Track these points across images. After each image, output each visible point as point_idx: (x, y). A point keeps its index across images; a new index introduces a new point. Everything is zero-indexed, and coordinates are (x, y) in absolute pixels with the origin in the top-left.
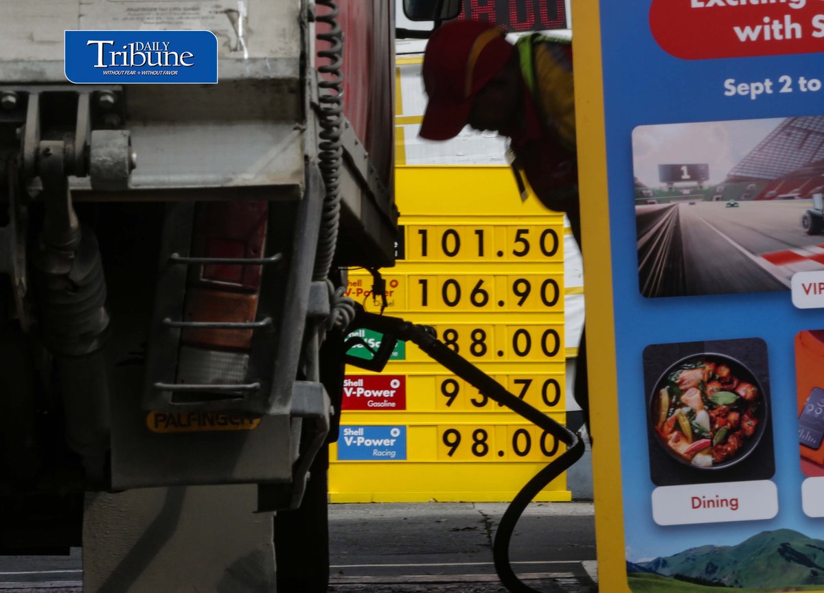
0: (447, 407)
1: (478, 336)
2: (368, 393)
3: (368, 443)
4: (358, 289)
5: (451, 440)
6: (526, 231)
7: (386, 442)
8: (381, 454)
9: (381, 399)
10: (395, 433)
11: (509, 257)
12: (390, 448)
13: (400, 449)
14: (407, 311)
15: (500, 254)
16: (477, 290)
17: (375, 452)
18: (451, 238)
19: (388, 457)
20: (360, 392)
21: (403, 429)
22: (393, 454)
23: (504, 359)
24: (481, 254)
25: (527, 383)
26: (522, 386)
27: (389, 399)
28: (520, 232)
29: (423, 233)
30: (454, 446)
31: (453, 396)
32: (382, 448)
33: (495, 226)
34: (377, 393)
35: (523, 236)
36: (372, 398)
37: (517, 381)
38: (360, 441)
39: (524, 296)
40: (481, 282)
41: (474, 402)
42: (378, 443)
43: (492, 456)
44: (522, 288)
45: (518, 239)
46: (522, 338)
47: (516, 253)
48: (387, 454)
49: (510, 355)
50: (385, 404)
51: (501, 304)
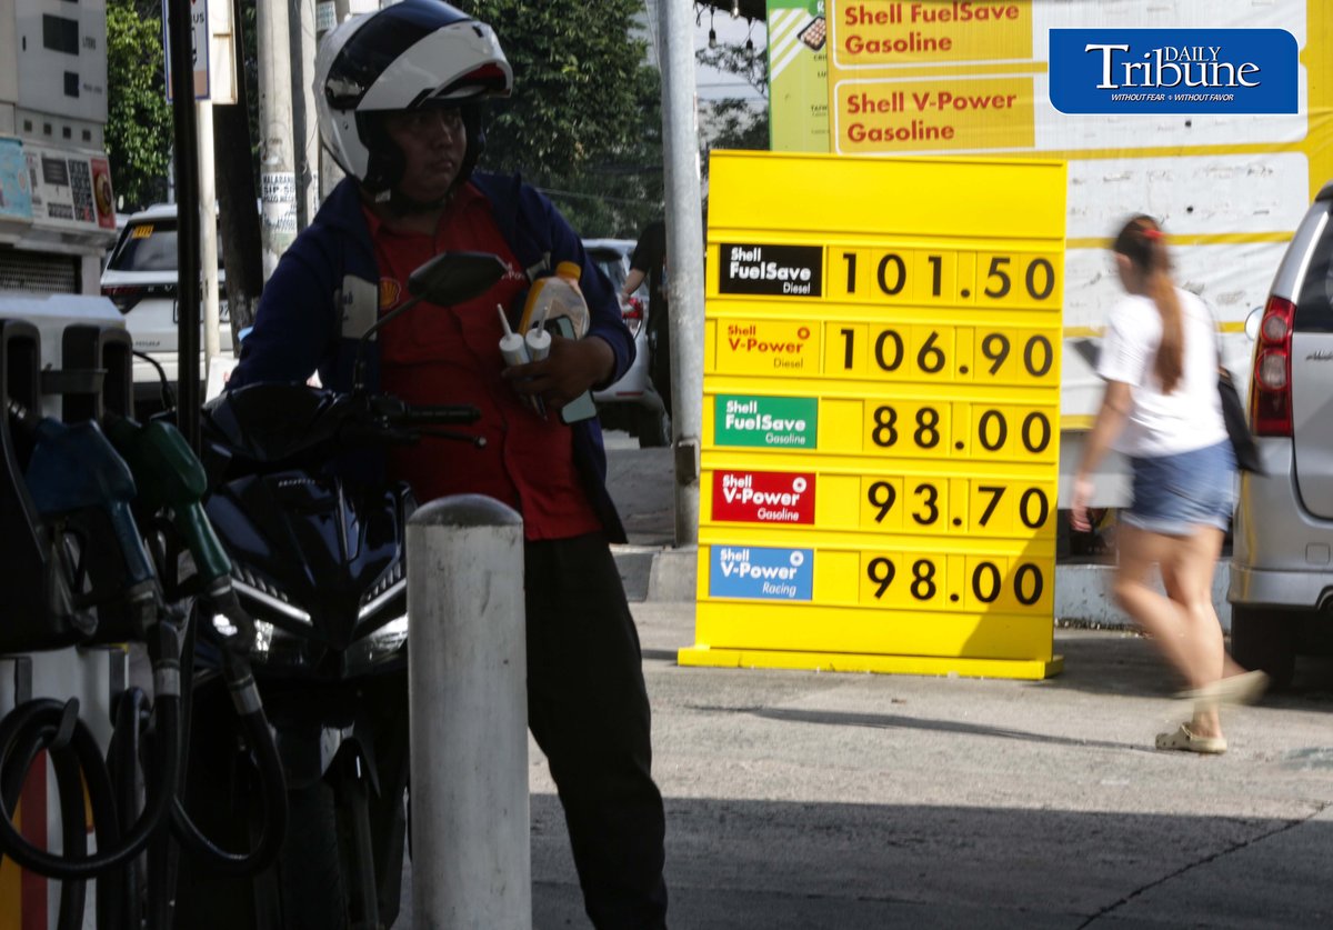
0: (876, 523)
1: (927, 418)
2: (759, 498)
3: (756, 572)
4: (749, 341)
5: (880, 574)
6: (1006, 261)
7: (784, 573)
8: (775, 589)
9: (778, 507)
10: (797, 559)
11: (978, 298)
12: (788, 582)
13: (803, 584)
14: (821, 375)
15: (965, 293)
16: (927, 348)
17: (766, 587)
18: (892, 268)
19: (786, 596)
20: (747, 495)
21: (808, 554)
22: (792, 591)
23: (965, 454)
24: (937, 291)
25: (999, 492)
26: (990, 496)
27: (790, 508)
28: (995, 262)
29: (851, 258)
30: (886, 583)
31: (886, 507)
32: (776, 581)
33: (958, 251)
34: (773, 499)
35: (1000, 267)
36: (764, 504)
37: (982, 489)
38: (744, 569)
39: (999, 360)
40: (934, 336)
41: (917, 517)
42: (770, 573)
43: (941, 600)
44: (996, 347)
45: (993, 271)
46: (993, 424)
47: (988, 293)
48: (783, 590)
49: (974, 448)
50: (783, 515)
51: (964, 370)
